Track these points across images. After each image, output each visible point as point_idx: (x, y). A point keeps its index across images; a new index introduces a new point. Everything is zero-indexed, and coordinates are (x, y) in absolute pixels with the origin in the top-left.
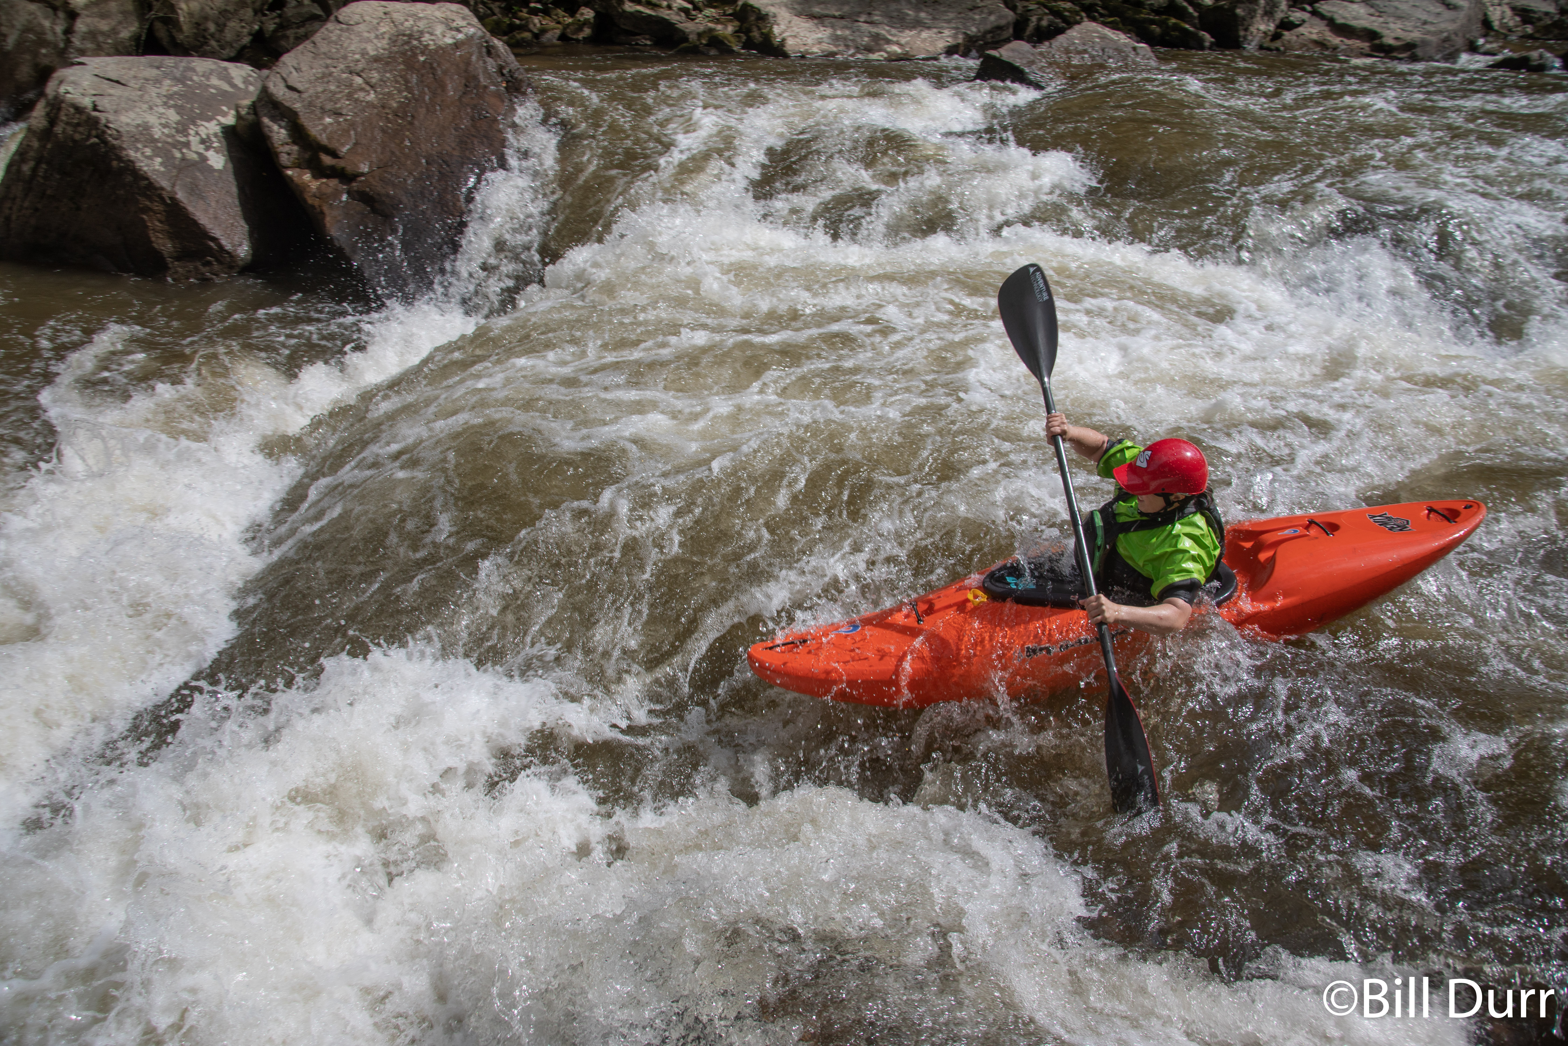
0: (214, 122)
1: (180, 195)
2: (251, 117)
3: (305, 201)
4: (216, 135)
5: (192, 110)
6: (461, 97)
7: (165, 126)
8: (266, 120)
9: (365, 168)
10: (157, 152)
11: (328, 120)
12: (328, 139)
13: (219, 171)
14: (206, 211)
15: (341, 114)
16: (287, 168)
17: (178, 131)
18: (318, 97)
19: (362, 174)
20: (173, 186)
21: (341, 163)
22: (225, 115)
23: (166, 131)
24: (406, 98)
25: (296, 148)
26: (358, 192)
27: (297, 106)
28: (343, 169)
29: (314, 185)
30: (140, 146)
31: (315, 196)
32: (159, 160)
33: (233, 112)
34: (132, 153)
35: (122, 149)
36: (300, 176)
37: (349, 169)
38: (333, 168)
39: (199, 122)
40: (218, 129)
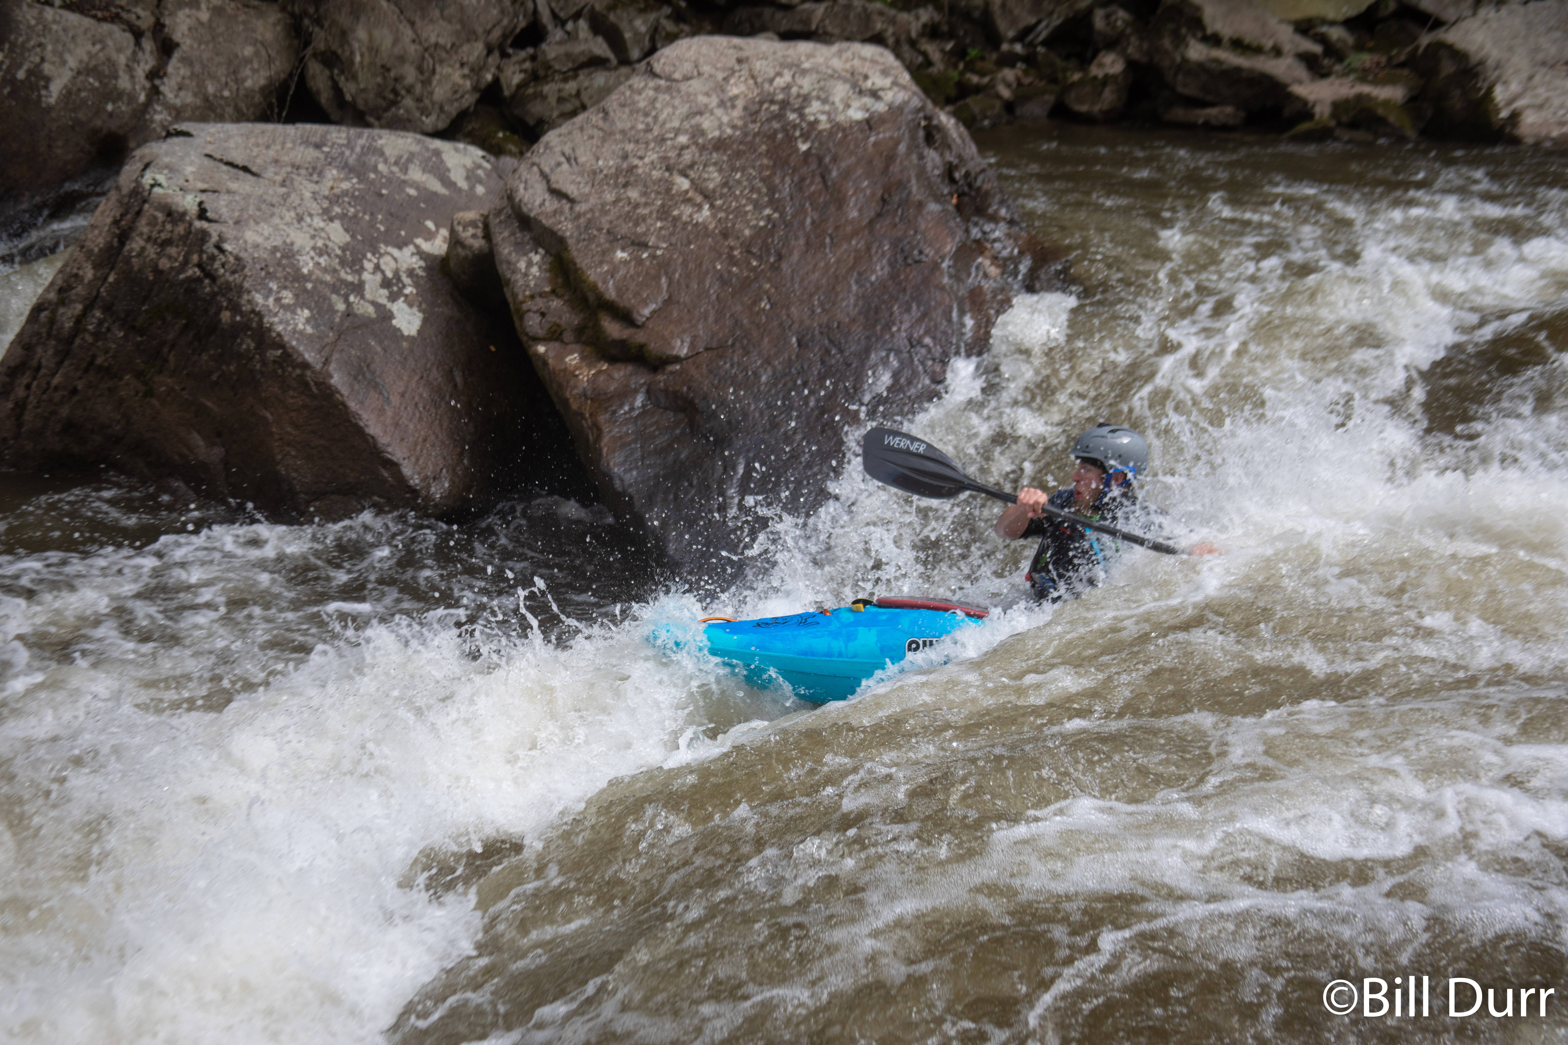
0: (411, 248)
1: (337, 380)
2: (478, 244)
3: (566, 403)
4: (411, 273)
5: (372, 224)
6: (871, 222)
7: (321, 252)
8: (505, 250)
9: (681, 348)
10: (303, 298)
11: (620, 255)
12: (619, 290)
13: (410, 339)
14: (381, 411)
15: (645, 246)
16: (537, 340)
17: (343, 262)
18: (604, 212)
19: (677, 359)
20: (326, 362)
21: (640, 337)
22: (429, 236)
23: (323, 261)
24: (769, 218)
25: (556, 303)
26: (666, 391)
27: (566, 228)
28: (642, 347)
29: (585, 375)
30: (273, 286)
31: (584, 395)
32: (307, 313)
33: (444, 232)
34: (259, 298)
35: (240, 290)
36: (561, 358)
37: (654, 347)
38: (622, 344)
39: (383, 248)
40: (416, 263)
